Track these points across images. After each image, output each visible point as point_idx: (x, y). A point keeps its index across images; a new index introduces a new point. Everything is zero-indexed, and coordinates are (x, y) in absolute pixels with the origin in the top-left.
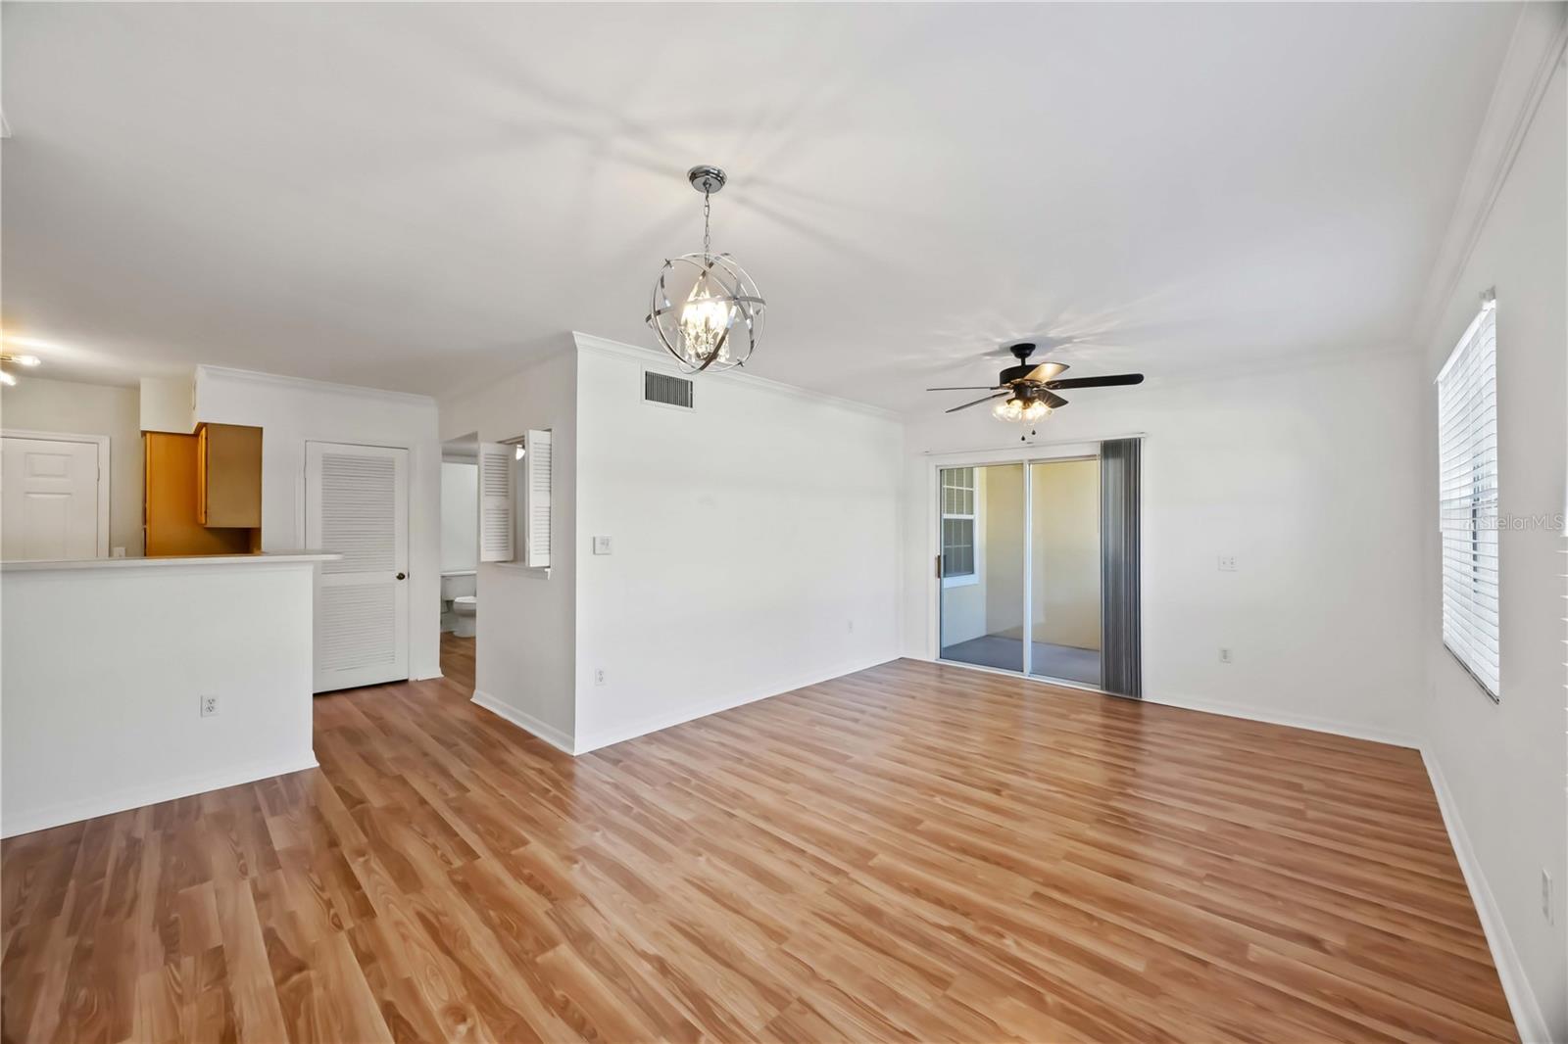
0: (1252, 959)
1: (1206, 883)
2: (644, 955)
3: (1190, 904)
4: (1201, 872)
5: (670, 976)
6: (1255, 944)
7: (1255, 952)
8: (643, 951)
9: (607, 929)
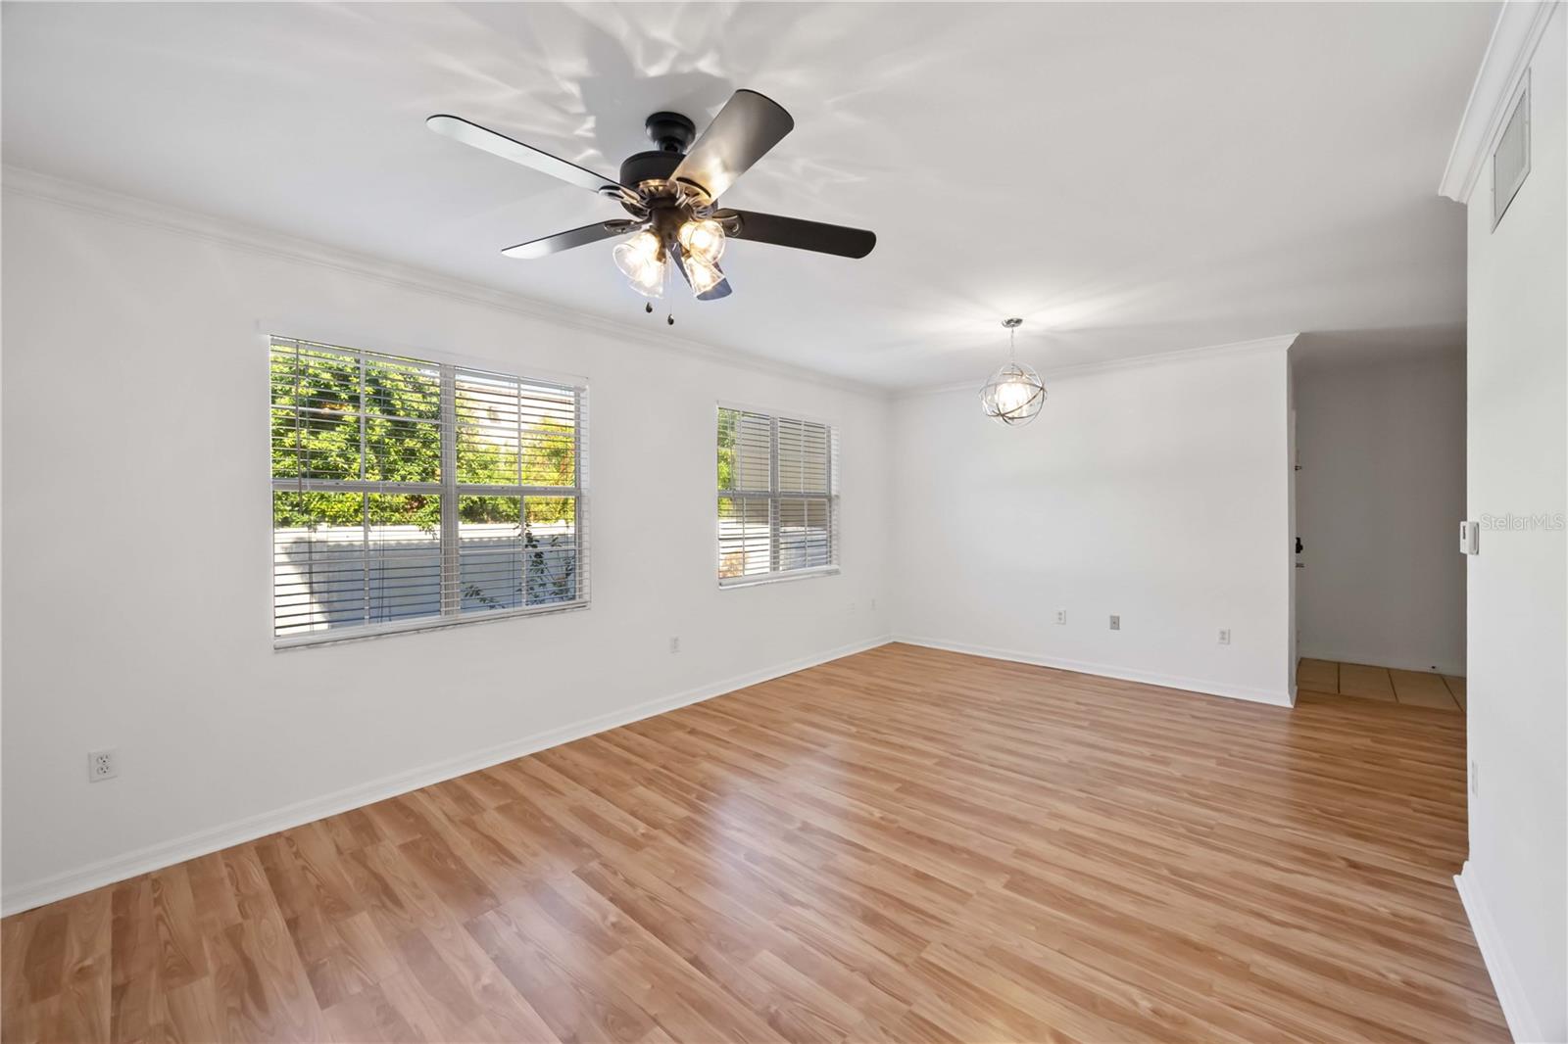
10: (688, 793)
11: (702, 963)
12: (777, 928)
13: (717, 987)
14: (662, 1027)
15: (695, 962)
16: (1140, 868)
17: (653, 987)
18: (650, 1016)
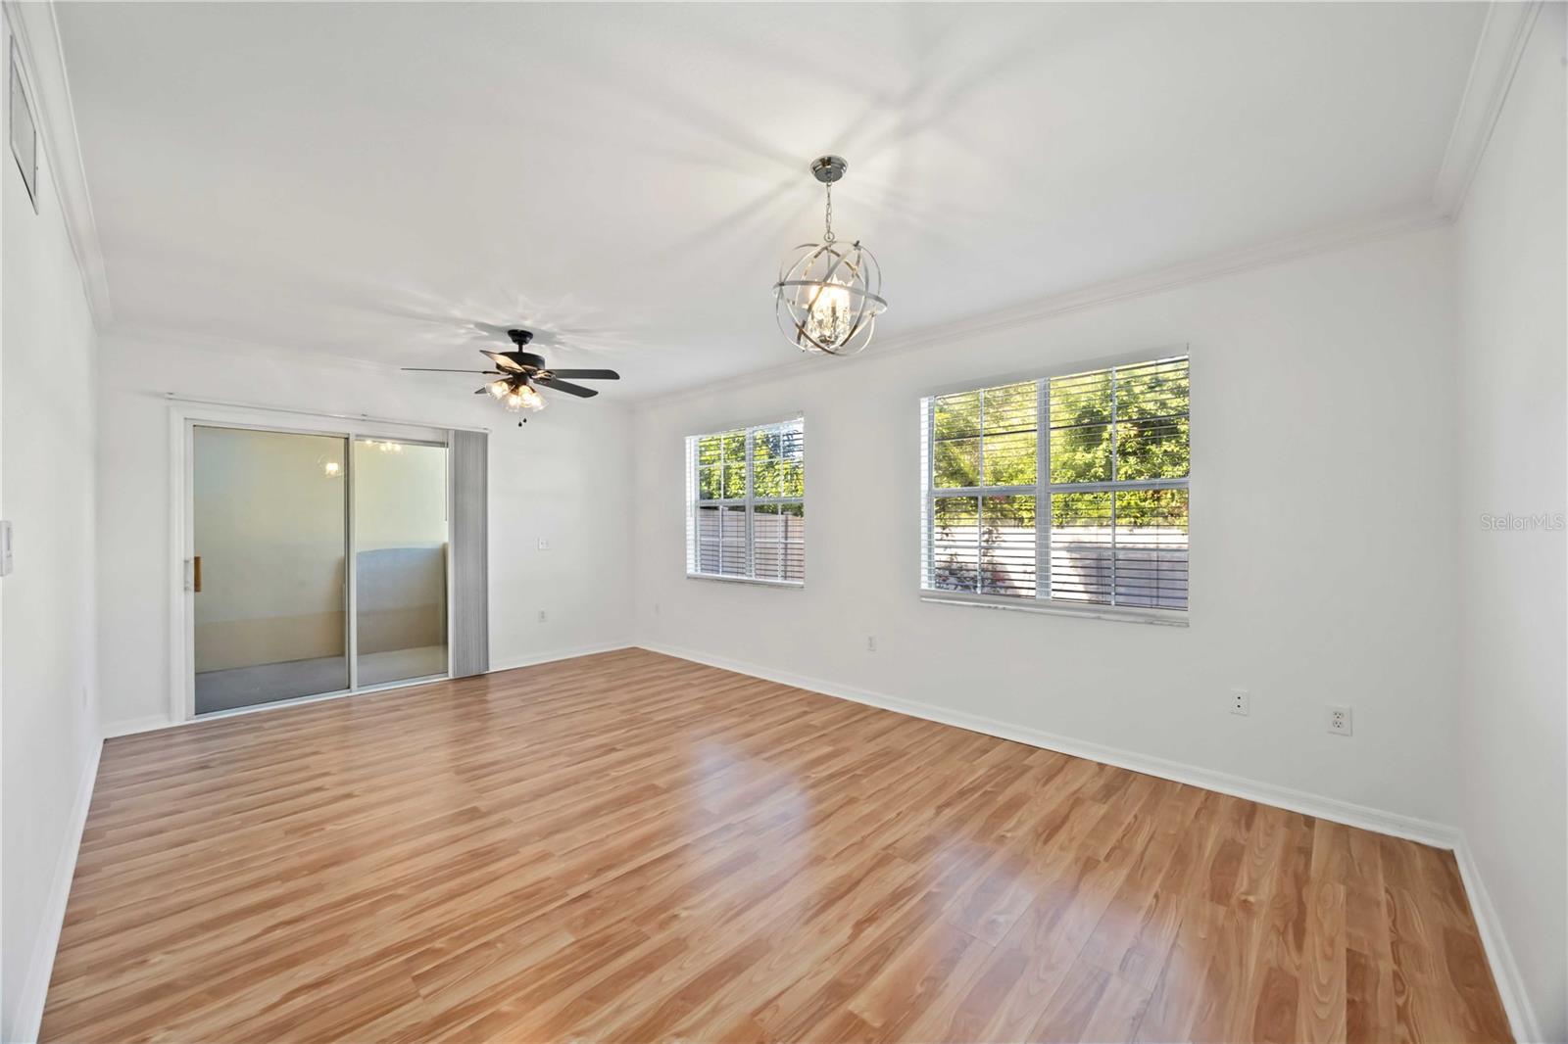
2: (854, 937)
5: (879, 914)
8: (849, 938)
9: (817, 974)
16: (423, 878)
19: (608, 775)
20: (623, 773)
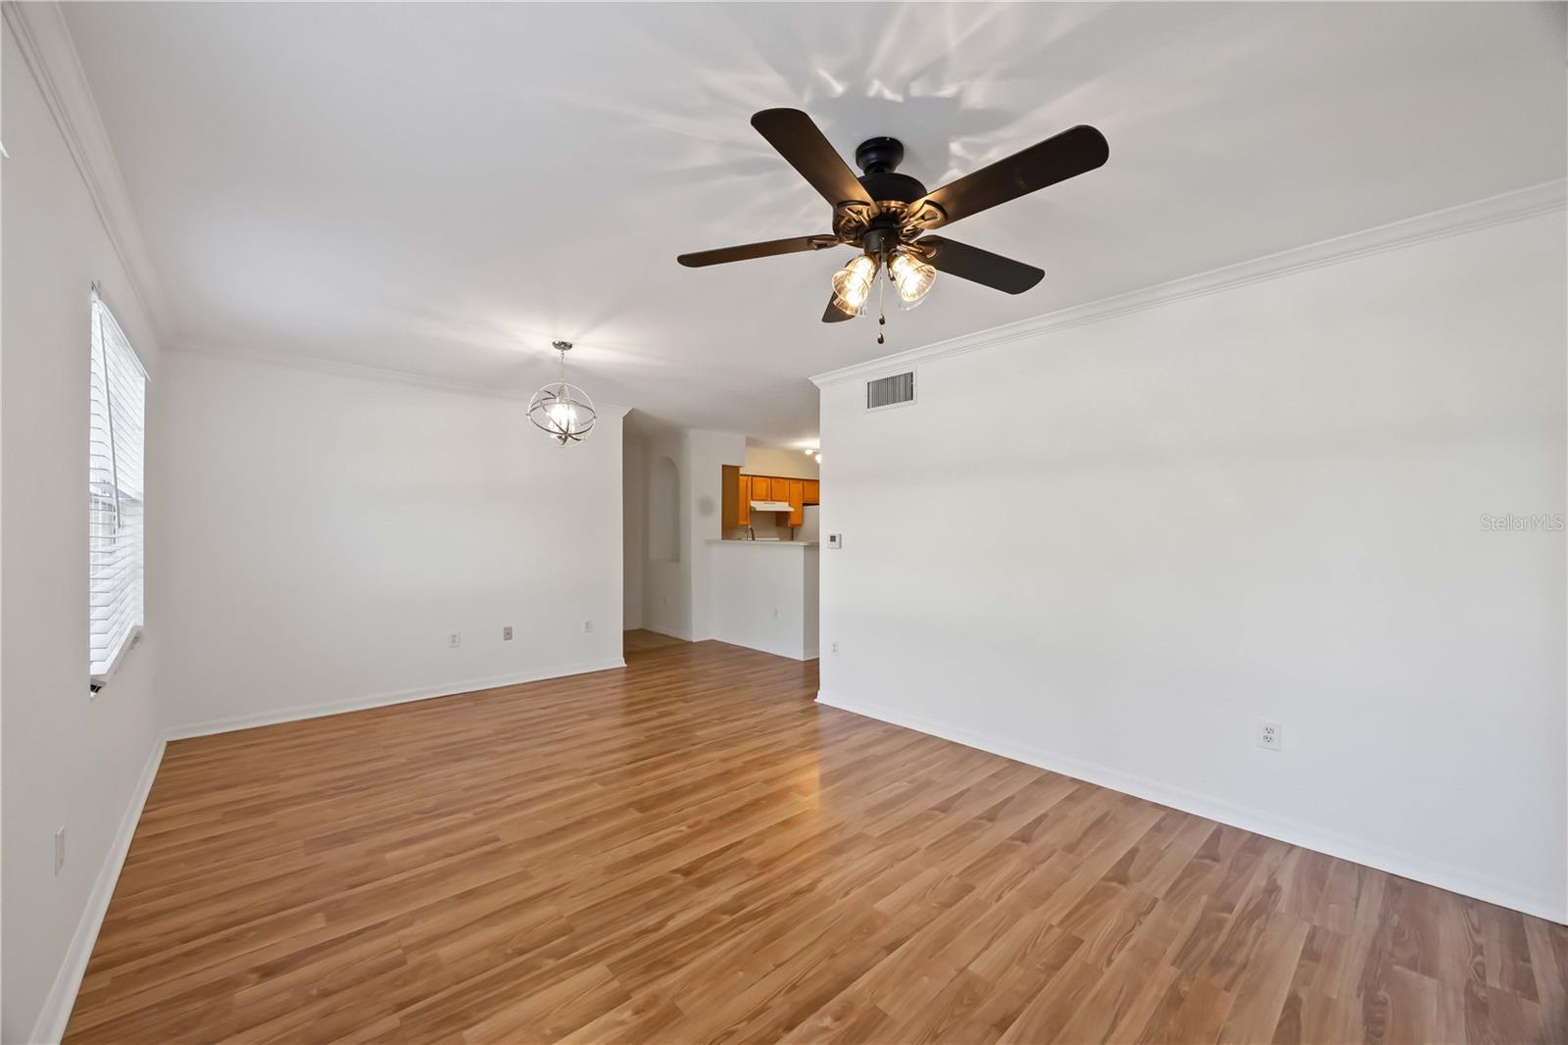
0: (319, 914)
1: (400, 952)
3: (393, 919)
4: (414, 960)
6: (322, 928)
7: (319, 921)
10: (539, 968)
11: (893, 943)
12: (844, 899)
13: (916, 936)
14: (968, 965)
15: (891, 948)
17: (926, 975)
18: (957, 975)
19: (690, 827)
20: (673, 828)
